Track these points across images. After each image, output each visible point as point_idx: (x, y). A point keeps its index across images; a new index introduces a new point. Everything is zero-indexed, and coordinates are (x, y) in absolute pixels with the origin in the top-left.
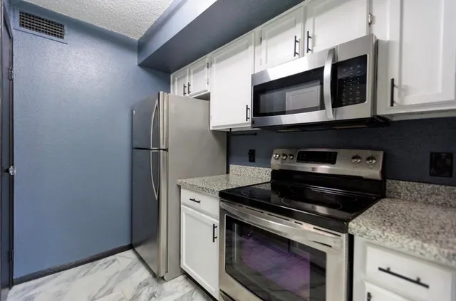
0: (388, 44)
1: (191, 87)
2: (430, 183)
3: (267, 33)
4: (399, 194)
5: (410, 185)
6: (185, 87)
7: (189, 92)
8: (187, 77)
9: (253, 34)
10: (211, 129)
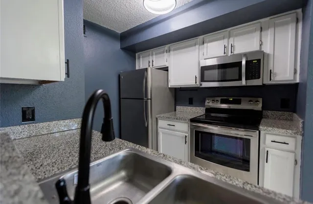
0: (268, 55)
1: (154, 62)
2: (280, 111)
3: (207, 40)
4: (268, 116)
5: (273, 112)
6: (149, 62)
7: (153, 65)
8: (151, 57)
9: (198, 39)
10: (169, 87)
